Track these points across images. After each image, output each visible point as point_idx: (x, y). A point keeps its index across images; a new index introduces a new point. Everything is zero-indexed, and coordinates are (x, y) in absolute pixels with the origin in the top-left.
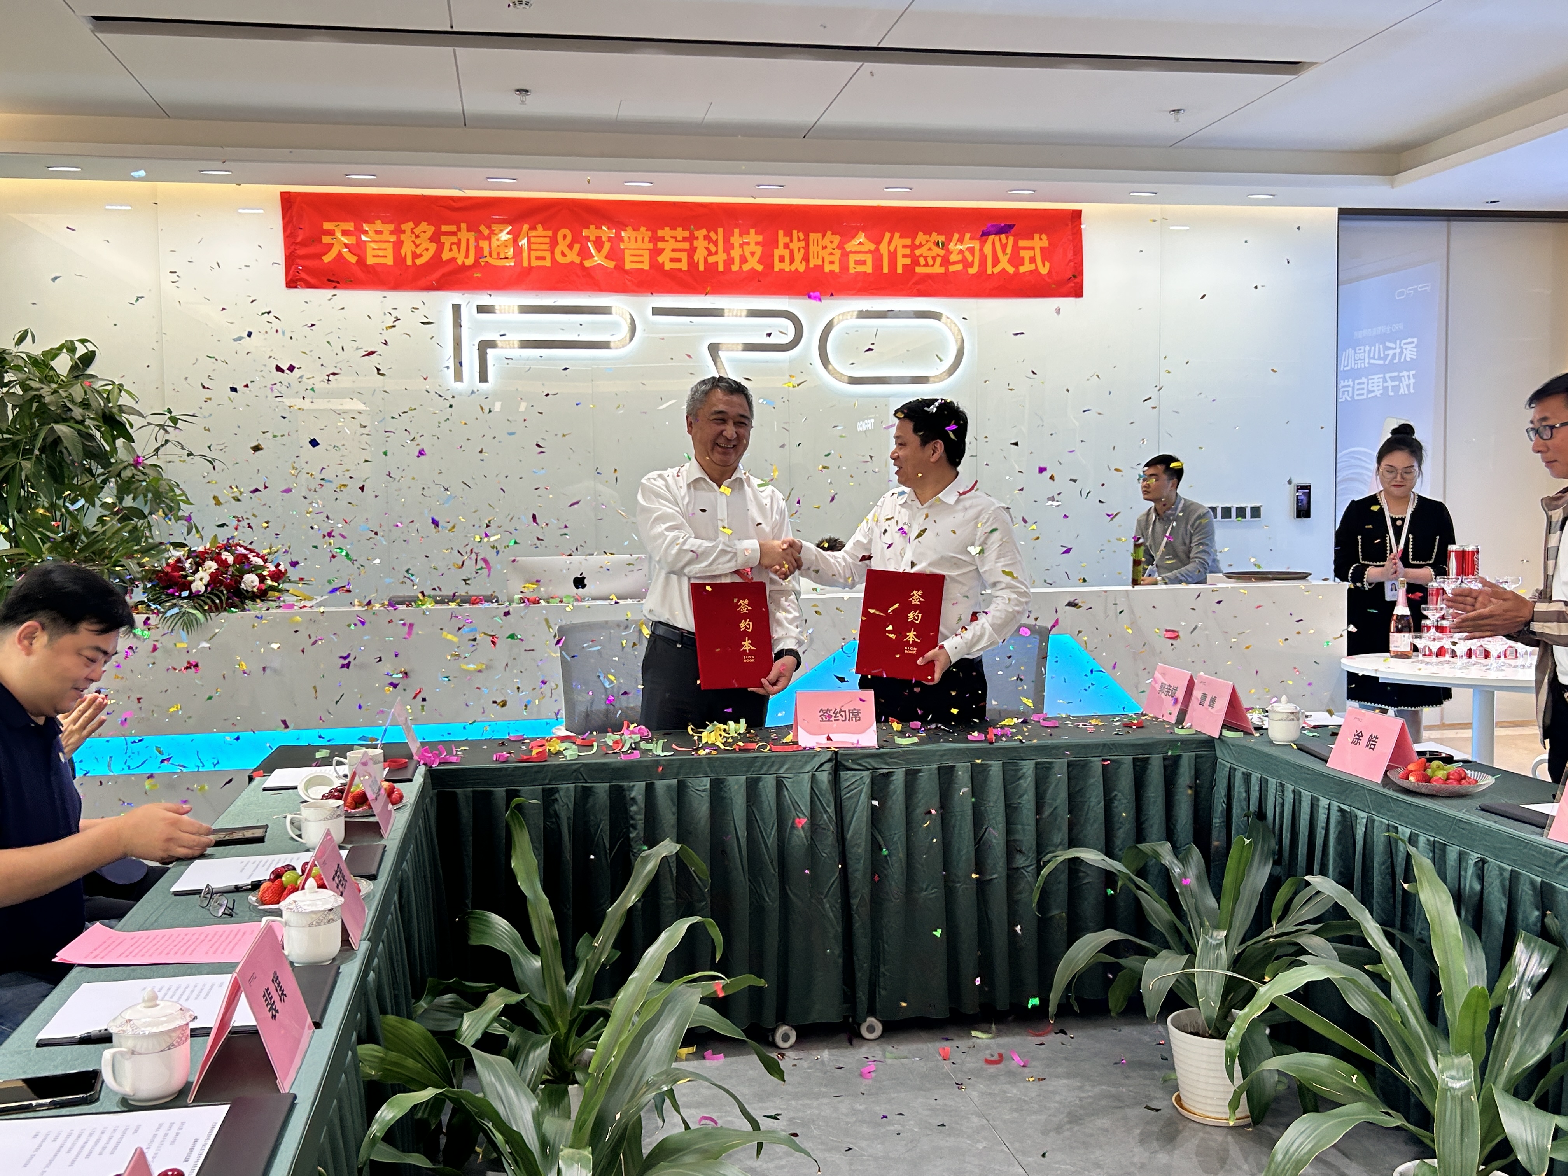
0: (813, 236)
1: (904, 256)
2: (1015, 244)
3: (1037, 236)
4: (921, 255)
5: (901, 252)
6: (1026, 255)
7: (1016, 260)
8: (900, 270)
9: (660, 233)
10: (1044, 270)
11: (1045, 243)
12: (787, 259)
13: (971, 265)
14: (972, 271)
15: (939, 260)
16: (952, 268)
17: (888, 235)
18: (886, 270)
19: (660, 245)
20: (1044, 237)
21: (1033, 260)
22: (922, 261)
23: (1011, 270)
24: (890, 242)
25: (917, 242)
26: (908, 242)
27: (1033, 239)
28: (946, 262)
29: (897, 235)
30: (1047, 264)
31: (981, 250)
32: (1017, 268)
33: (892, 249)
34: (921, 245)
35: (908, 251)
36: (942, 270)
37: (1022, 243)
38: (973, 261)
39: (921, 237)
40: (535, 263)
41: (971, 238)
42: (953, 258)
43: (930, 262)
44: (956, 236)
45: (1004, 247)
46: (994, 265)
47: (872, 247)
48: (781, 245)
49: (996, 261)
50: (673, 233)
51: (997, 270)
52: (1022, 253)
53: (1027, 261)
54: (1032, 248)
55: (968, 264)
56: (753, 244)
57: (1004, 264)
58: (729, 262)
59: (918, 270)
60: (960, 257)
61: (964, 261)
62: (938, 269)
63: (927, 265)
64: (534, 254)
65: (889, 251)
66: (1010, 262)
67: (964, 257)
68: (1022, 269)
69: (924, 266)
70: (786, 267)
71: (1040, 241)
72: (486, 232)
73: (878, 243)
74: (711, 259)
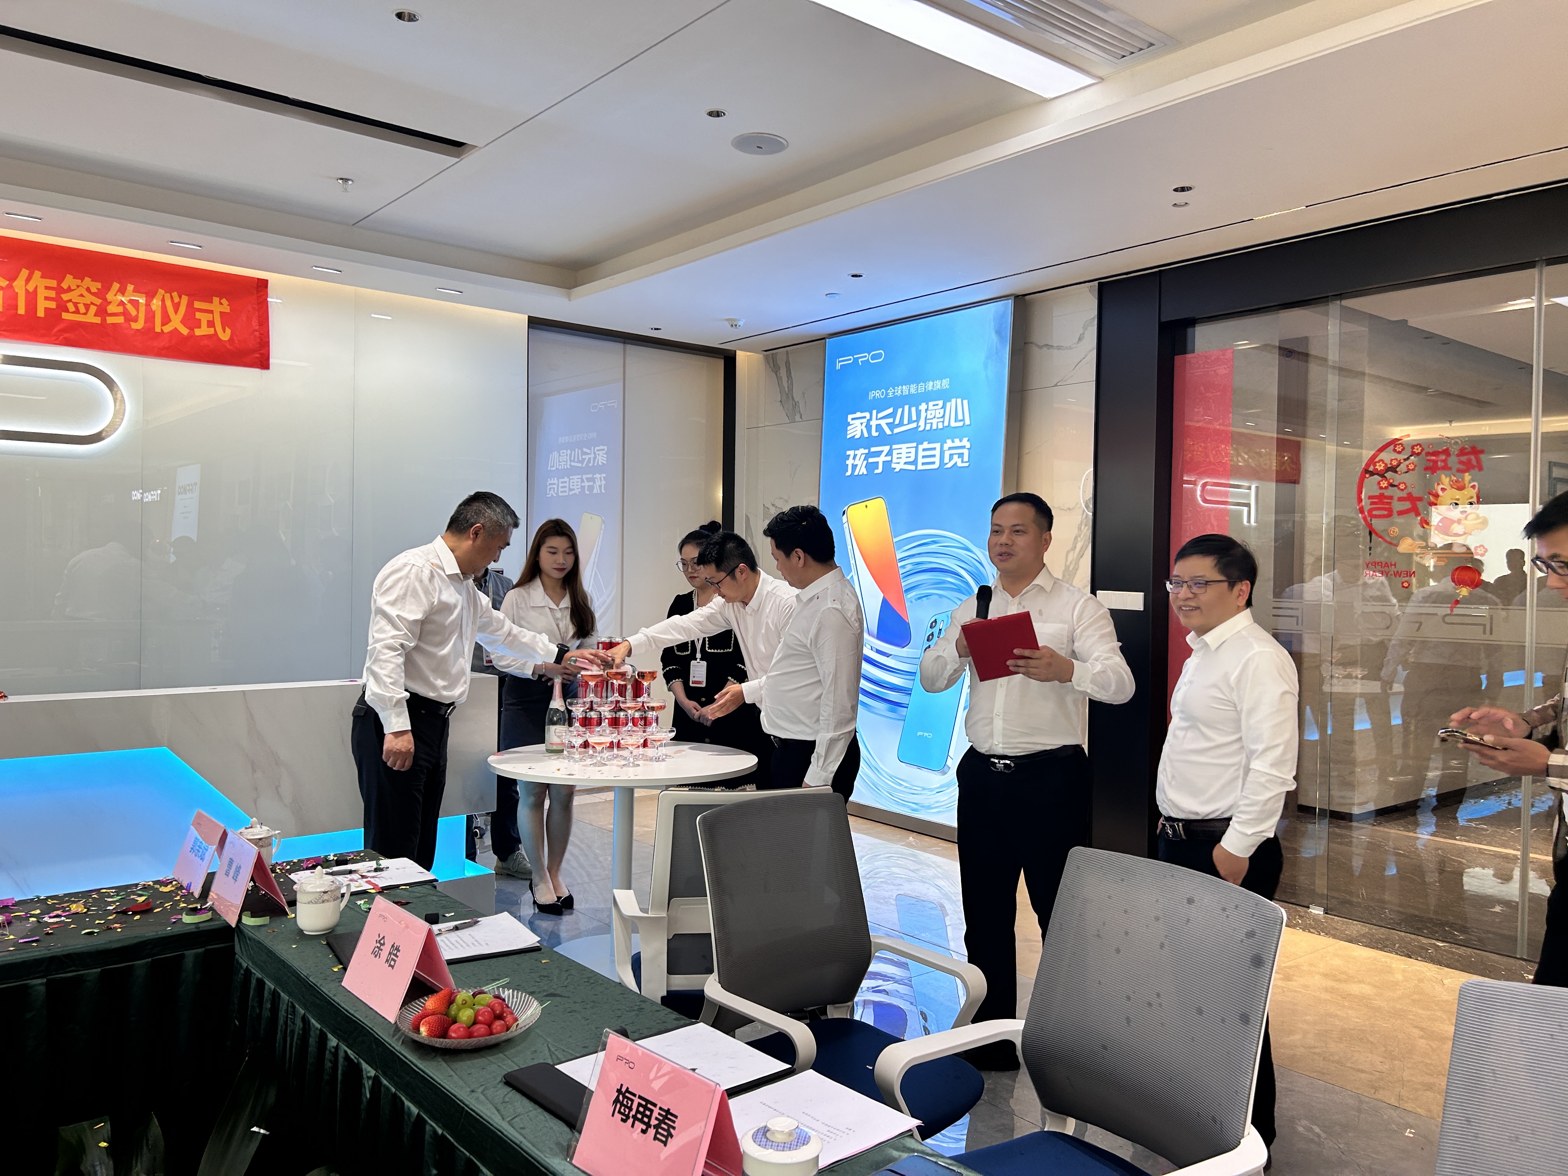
1: (46, 298)
2: (190, 305)
3: (216, 300)
4: (70, 301)
5: (42, 293)
6: (204, 318)
7: (190, 321)
8: (41, 313)
10: (225, 336)
11: (226, 309)
13: (135, 319)
14: (138, 325)
15: (93, 309)
16: (110, 320)
17: (25, 273)
18: (21, 311)
20: (224, 301)
21: (211, 324)
22: (71, 307)
23: (185, 331)
24: (28, 280)
25: (65, 285)
26: (53, 283)
27: (211, 302)
28: (102, 311)
29: (37, 274)
30: (228, 331)
31: (148, 305)
32: (192, 329)
33: (31, 288)
34: (69, 290)
35: (53, 294)
36: (98, 320)
37: (197, 305)
38: (137, 316)
39: (69, 281)
41: (135, 291)
42: (111, 309)
43: (82, 309)
44: (116, 286)
45: (176, 307)
46: (163, 324)
47: (4, 283)
49: (166, 320)
51: (167, 329)
52: (198, 315)
53: (204, 324)
54: (211, 312)
55: (129, 318)
57: (176, 323)
59: (65, 316)
60: (120, 309)
61: (125, 313)
62: (91, 318)
63: (77, 311)
65: (27, 290)
66: (183, 322)
67: (125, 308)
68: (198, 332)
69: (73, 313)
71: (220, 306)
73: (12, 279)
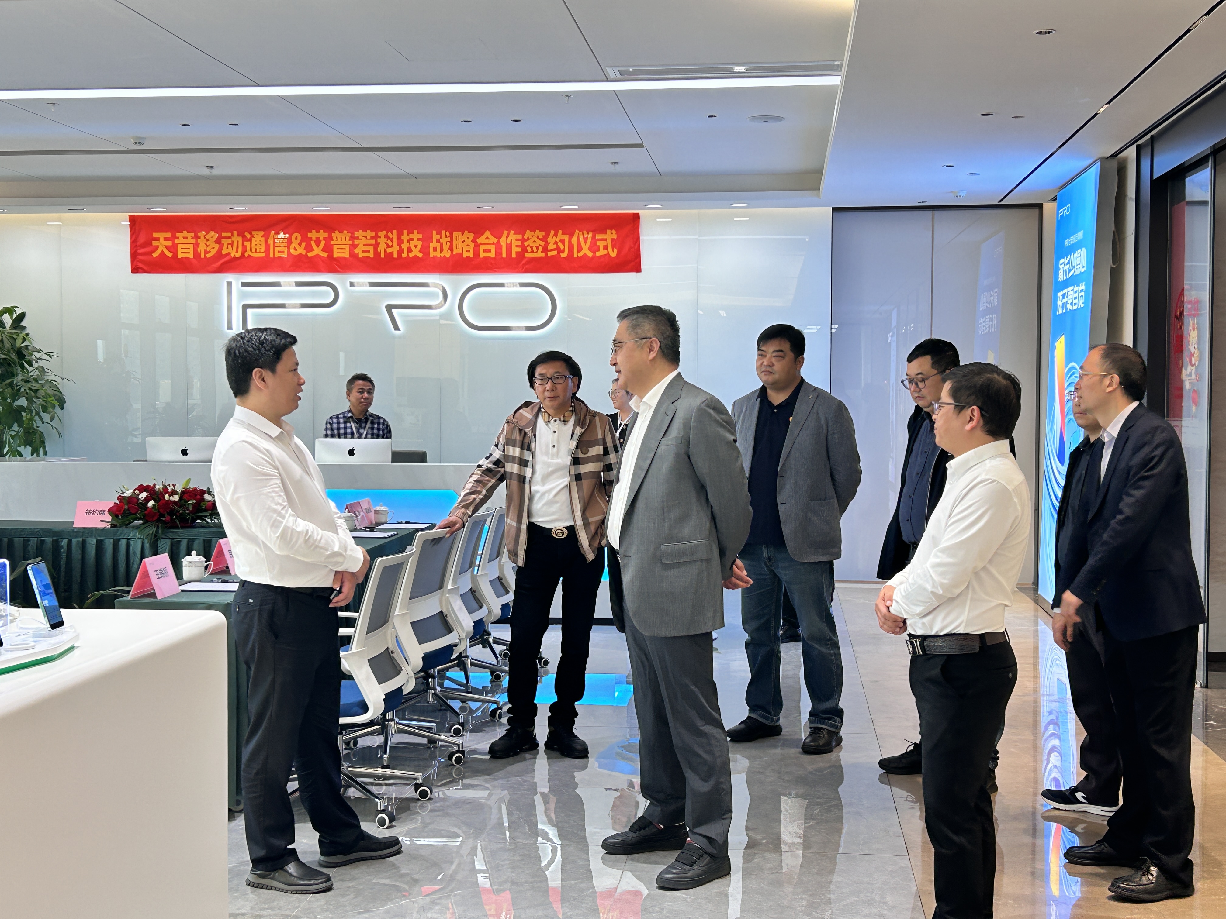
0: (455, 234)
1: (517, 246)
2: (594, 237)
3: (609, 231)
4: (528, 246)
5: (515, 243)
6: (601, 244)
7: (594, 248)
8: (514, 256)
9: (356, 234)
10: (613, 254)
11: (615, 236)
12: (439, 249)
13: (563, 251)
14: (564, 255)
15: (541, 249)
16: (550, 254)
17: (506, 232)
18: (504, 255)
19: (356, 242)
20: (614, 232)
21: (606, 248)
22: (529, 249)
23: (590, 254)
24: (507, 237)
25: (526, 237)
26: (520, 237)
27: (606, 233)
28: (545, 250)
29: (512, 232)
30: (615, 250)
31: (570, 241)
32: (594, 253)
33: (508, 242)
34: (528, 239)
35: (519, 243)
36: (543, 255)
37: (598, 237)
38: (564, 249)
39: (528, 234)
40: (277, 255)
41: (563, 234)
42: (550, 247)
43: (535, 250)
44: (553, 232)
45: (585, 240)
46: (579, 251)
47: (495, 240)
48: (434, 240)
49: (580, 249)
50: (365, 234)
51: (580, 255)
52: (598, 243)
53: (601, 248)
54: (606, 240)
55: (560, 251)
56: (416, 239)
57: (586, 251)
58: (401, 251)
59: (526, 255)
60: (555, 246)
61: (558, 249)
62: (540, 254)
63: (532, 252)
64: (277, 249)
65: (506, 243)
66: (590, 249)
67: (558, 246)
68: (598, 254)
69: (531, 252)
70: (438, 254)
71: (610, 235)
72: (248, 236)
73: (499, 238)
74: (389, 250)
